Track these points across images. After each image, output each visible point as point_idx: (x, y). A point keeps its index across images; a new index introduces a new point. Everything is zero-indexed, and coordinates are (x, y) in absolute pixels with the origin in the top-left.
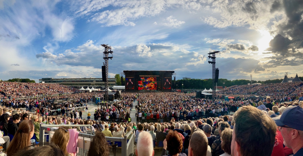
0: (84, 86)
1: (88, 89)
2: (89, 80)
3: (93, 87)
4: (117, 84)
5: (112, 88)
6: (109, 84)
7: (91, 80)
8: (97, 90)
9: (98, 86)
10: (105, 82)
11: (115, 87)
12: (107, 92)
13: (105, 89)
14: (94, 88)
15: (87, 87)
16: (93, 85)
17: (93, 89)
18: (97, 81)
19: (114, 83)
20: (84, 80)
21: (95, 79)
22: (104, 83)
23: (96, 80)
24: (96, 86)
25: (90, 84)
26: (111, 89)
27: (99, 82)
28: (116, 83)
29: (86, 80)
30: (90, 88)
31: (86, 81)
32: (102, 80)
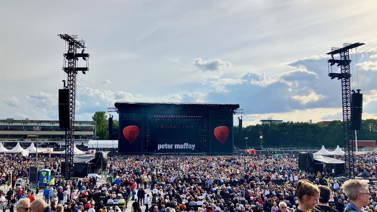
0: (7, 141)
1: (18, 149)
2: (22, 124)
3: (33, 145)
4: (97, 135)
5: (85, 145)
6: (77, 137)
7: (29, 124)
8: (44, 150)
9: (46, 141)
10: (66, 131)
11: (91, 143)
12: (70, 155)
13: (65, 147)
14: (35, 146)
15: (14, 145)
16: (33, 138)
17: (33, 149)
18: (44, 129)
19: (91, 133)
20: (8, 124)
21: (40, 122)
22: (63, 133)
23: (42, 124)
24: (43, 142)
25: (25, 137)
26: (81, 147)
27: (51, 130)
28: (95, 134)
29: (14, 124)
30: (25, 146)
31: (12, 129)
32: (58, 125)
